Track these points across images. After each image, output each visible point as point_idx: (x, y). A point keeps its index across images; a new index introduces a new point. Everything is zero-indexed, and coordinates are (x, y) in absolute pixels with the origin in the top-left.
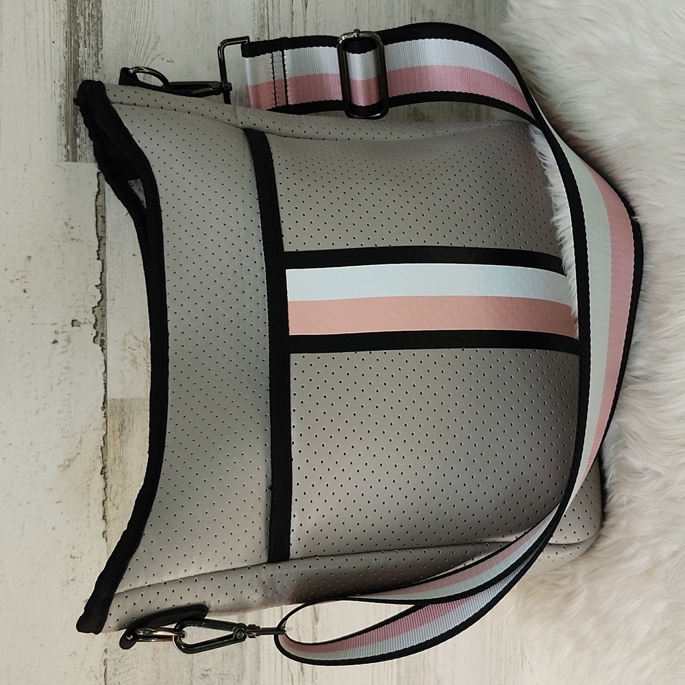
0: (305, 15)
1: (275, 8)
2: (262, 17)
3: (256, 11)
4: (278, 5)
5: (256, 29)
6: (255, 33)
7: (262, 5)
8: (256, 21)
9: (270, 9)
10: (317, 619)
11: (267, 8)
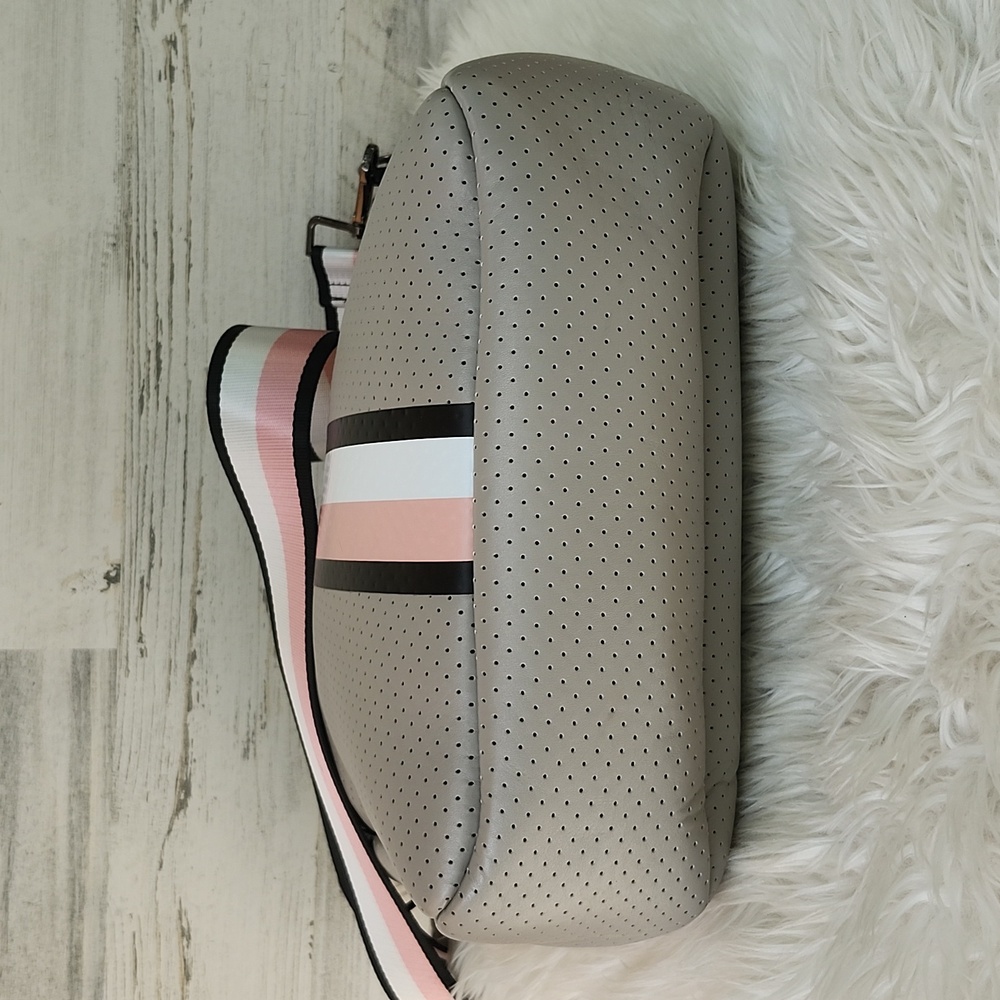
0: (190, 137)
1: (148, 126)
2: (129, 137)
3: (120, 129)
4: (153, 123)
5: (120, 152)
6: (119, 158)
7: (130, 122)
8: (120, 142)
9: (141, 127)
10: (187, 977)
11: (137, 126)
